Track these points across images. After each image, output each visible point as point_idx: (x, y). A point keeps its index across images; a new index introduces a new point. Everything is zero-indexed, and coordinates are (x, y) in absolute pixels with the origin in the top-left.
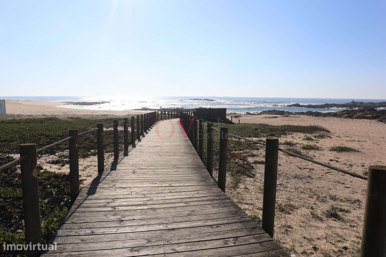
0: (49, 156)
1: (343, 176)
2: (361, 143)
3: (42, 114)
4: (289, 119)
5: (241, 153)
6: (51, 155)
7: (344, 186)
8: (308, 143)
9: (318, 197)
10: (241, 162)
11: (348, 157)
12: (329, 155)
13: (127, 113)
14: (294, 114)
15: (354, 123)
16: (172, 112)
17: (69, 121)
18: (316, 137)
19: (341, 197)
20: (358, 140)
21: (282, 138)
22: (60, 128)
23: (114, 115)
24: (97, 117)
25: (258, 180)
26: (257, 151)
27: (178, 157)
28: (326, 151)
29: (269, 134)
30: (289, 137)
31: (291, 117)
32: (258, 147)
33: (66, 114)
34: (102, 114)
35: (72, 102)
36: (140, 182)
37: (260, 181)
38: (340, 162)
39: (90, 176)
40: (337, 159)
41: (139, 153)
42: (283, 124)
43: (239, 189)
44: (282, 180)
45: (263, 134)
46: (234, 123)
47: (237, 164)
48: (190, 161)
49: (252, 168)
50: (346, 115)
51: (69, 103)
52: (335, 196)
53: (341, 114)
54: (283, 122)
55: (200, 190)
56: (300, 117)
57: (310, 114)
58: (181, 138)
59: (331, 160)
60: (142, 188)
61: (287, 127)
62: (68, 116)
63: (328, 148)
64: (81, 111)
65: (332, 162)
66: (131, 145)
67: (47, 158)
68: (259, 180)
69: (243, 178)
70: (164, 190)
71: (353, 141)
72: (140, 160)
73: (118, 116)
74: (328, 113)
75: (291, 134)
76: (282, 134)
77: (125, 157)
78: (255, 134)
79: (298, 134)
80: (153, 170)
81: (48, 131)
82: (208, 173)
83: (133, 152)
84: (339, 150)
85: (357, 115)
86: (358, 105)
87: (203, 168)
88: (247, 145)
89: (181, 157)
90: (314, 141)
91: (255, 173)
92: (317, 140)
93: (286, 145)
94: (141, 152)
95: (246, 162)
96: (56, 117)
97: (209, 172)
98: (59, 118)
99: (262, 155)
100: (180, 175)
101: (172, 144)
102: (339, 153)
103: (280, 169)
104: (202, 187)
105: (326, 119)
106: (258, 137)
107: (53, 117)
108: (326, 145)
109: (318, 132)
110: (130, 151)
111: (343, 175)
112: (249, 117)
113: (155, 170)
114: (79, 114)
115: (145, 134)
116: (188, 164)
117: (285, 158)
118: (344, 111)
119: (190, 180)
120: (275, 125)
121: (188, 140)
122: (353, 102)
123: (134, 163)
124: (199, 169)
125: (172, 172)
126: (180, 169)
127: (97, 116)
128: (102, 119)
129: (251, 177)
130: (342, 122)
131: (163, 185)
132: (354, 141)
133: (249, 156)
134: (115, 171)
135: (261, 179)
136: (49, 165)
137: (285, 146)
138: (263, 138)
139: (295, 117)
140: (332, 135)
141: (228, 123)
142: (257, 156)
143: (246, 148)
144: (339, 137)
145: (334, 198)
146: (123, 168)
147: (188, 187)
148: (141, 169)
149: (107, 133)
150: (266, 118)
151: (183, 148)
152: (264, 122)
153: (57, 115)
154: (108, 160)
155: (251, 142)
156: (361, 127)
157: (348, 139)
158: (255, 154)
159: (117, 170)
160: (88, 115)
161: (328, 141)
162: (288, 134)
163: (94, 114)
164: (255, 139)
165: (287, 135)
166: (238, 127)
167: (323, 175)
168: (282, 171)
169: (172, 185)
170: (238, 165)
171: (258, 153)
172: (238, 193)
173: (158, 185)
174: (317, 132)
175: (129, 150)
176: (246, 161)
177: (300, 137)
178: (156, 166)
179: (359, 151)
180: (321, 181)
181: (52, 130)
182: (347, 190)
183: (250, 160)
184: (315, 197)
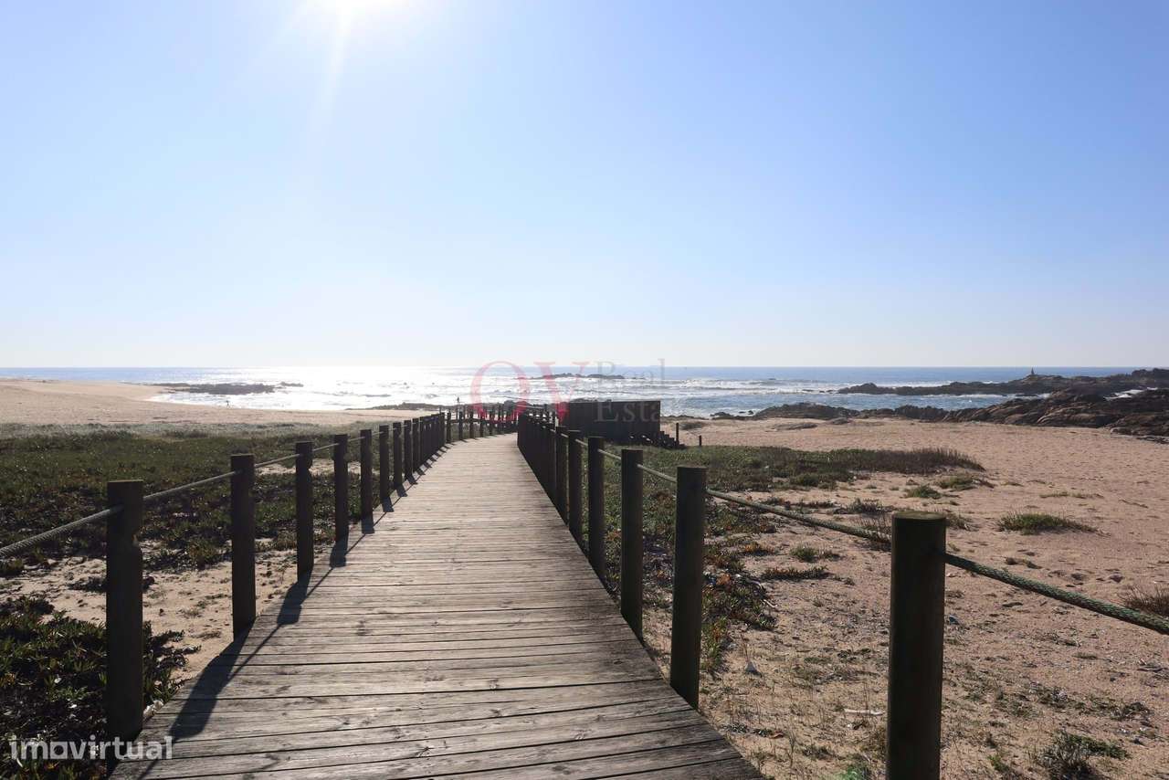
0: (83, 562)
1: (1063, 617)
2: (1090, 503)
3: (89, 422)
4: (850, 430)
5: (719, 546)
6: (92, 558)
7: (1073, 651)
8: (925, 505)
9: (1001, 698)
10: (723, 575)
11: (1062, 551)
12: (1002, 545)
13: (355, 419)
14: (864, 415)
15: (1046, 438)
16: (492, 414)
17: (167, 444)
18: (944, 486)
19: (1075, 694)
20: (1076, 492)
21: (842, 493)
22: (133, 466)
23: (312, 425)
24: (260, 430)
25: (786, 639)
26: (771, 535)
27: (520, 568)
28: (986, 530)
29: (798, 478)
30: (859, 486)
31: (855, 425)
32: (772, 523)
33: (163, 422)
34: (277, 420)
35: (187, 385)
36: (380, 672)
37: (794, 642)
38: (1040, 568)
39: (215, 635)
40: (1029, 558)
41: (382, 556)
42: (836, 448)
43: (729, 675)
44: (867, 636)
45: (780, 479)
46: (683, 447)
47: (710, 581)
48: (559, 582)
49: (762, 594)
50: (1018, 416)
51: (175, 388)
52: (1056, 692)
53: (1004, 414)
54: (834, 441)
55: (607, 703)
56: (882, 424)
57: (909, 413)
58: (523, 497)
59: (1011, 562)
60: (389, 699)
61: (849, 457)
62: (169, 429)
63: (990, 521)
64: (212, 412)
65: (1016, 566)
66: (359, 525)
67: (73, 571)
68: (789, 637)
69: (736, 631)
70: (471, 706)
71: (1061, 495)
72: (387, 581)
73: (325, 428)
74: (963, 411)
75: (866, 478)
76: (838, 478)
77: (336, 570)
78: (755, 480)
79: (887, 476)
80: (433, 621)
81: (93, 478)
82: (628, 629)
83: (365, 551)
84: (1029, 527)
85: (1050, 414)
86: (1047, 383)
87: (608, 610)
88: (736, 515)
89: (528, 569)
90: (943, 499)
91: (774, 614)
92: (952, 496)
93: (859, 513)
94: (390, 550)
95: (739, 576)
96: (128, 431)
97: (631, 626)
98: (138, 433)
99: (787, 551)
100: (527, 642)
101: (494, 519)
102: (1031, 536)
103: (852, 596)
104: (612, 689)
105: (963, 430)
106: (765, 490)
107: (118, 430)
108: (983, 510)
109: (948, 468)
110: (352, 548)
111: (1062, 613)
112: (728, 427)
113: (439, 621)
114: (203, 422)
115: (406, 485)
116: (555, 594)
117: (862, 557)
118: (1010, 403)
119: (567, 662)
120: (811, 450)
121: (546, 507)
122: (1032, 376)
123: (366, 593)
124: (594, 616)
125: (499, 628)
126: (528, 614)
127: (260, 427)
128: (273, 436)
129: (763, 628)
130: (1011, 436)
131: (469, 685)
132: (1065, 495)
133: (746, 553)
134: (293, 626)
135: (796, 634)
136: (79, 594)
137: (855, 516)
138: (782, 493)
139: (867, 424)
140: (993, 479)
141: (665, 446)
142: (773, 554)
143: (733, 526)
144: (1014, 484)
145: (1053, 700)
146: (323, 614)
147: (560, 691)
148: (390, 616)
149: (286, 482)
150: (780, 427)
151: (534, 532)
152: (774, 441)
153: (136, 426)
154: (279, 574)
155: (748, 508)
156: (1072, 450)
157: (1045, 490)
158: (764, 547)
159: (300, 620)
160: (232, 424)
161: (984, 497)
162: (855, 478)
163: (253, 423)
164: (757, 497)
165: (855, 482)
166: (698, 458)
167: (995, 615)
168: (861, 604)
169: (503, 684)
170: (715, 586)
171: (773, 544)
172: (728, 690)
173: (449, 684)
174: (945, 470)
175: (350, 545)
176: (740, 571)
177: (896, 486)
178: (441, 605)
179: (1090, 530)
180: (994, 636)
181: (108, 473)
182: (1090, 669)
183: (753, 566)
184: (989, 697)
